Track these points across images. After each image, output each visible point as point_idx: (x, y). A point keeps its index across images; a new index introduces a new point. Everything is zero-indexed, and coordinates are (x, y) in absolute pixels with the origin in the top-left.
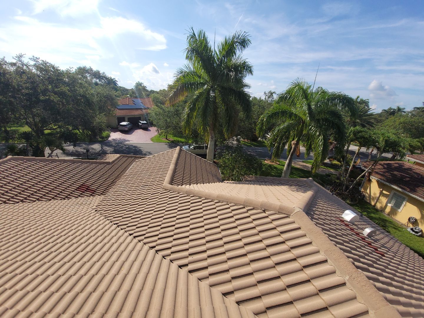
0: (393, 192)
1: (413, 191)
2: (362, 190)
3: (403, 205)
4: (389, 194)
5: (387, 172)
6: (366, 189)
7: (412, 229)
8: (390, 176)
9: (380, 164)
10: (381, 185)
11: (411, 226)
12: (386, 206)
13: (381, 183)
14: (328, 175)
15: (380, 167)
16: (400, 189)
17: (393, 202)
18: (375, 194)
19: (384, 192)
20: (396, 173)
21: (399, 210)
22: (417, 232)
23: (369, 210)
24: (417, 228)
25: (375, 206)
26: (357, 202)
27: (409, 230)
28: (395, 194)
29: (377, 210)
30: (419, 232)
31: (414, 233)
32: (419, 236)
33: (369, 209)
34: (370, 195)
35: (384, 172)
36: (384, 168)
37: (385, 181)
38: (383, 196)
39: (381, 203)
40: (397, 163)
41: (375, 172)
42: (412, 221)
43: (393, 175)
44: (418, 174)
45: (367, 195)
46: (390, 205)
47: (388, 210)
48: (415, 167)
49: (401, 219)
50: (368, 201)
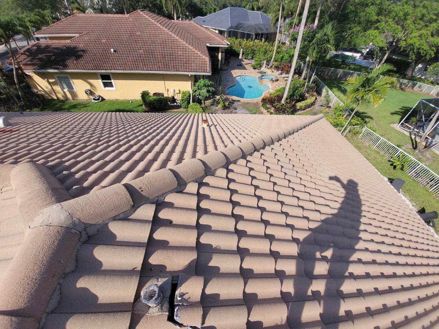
0: (56, 76)
1: (66, 66)
2: (36, 91)
3: (73, 84)
4: (54, 80)
5: (34, 59)
6: (37, 88)
7: (94, 99)
8: (39, 61)
9: (22, 54)
10: (43, 76)
11: (92, 97)
12: (64, 92)
13: (38, 73)
15: (24, 57)
16: (56, 71)
17: (65, 86)
18: (47, 88)
19: (51, 81)
20: (40, 56)
21: (75, 90)
22: (98, 99)
23: (58, 105)
24: (96, 96)
25: (58, 99)
26: (42, 105)
27: (93, 101)
28: (58, 77)
29: (63, 101)
30: (99, 98)
31: (97, 101)
32: (101, 101)
33: (56, 104)
34: (45, 91)
35: (31, 61)
36: (28, 56)
37: (38, 69)
38: (54, 85)
39: (59, 93)
40: (34, 45)
41: (24, 65)
42: (88, 92)
43: (40, 59)
44: (57, 48)
45: (43, 93)
46: (66, 90)
47: (69, 96)
48: (50, 42)
49: (82, 96)
50: (50, 98)
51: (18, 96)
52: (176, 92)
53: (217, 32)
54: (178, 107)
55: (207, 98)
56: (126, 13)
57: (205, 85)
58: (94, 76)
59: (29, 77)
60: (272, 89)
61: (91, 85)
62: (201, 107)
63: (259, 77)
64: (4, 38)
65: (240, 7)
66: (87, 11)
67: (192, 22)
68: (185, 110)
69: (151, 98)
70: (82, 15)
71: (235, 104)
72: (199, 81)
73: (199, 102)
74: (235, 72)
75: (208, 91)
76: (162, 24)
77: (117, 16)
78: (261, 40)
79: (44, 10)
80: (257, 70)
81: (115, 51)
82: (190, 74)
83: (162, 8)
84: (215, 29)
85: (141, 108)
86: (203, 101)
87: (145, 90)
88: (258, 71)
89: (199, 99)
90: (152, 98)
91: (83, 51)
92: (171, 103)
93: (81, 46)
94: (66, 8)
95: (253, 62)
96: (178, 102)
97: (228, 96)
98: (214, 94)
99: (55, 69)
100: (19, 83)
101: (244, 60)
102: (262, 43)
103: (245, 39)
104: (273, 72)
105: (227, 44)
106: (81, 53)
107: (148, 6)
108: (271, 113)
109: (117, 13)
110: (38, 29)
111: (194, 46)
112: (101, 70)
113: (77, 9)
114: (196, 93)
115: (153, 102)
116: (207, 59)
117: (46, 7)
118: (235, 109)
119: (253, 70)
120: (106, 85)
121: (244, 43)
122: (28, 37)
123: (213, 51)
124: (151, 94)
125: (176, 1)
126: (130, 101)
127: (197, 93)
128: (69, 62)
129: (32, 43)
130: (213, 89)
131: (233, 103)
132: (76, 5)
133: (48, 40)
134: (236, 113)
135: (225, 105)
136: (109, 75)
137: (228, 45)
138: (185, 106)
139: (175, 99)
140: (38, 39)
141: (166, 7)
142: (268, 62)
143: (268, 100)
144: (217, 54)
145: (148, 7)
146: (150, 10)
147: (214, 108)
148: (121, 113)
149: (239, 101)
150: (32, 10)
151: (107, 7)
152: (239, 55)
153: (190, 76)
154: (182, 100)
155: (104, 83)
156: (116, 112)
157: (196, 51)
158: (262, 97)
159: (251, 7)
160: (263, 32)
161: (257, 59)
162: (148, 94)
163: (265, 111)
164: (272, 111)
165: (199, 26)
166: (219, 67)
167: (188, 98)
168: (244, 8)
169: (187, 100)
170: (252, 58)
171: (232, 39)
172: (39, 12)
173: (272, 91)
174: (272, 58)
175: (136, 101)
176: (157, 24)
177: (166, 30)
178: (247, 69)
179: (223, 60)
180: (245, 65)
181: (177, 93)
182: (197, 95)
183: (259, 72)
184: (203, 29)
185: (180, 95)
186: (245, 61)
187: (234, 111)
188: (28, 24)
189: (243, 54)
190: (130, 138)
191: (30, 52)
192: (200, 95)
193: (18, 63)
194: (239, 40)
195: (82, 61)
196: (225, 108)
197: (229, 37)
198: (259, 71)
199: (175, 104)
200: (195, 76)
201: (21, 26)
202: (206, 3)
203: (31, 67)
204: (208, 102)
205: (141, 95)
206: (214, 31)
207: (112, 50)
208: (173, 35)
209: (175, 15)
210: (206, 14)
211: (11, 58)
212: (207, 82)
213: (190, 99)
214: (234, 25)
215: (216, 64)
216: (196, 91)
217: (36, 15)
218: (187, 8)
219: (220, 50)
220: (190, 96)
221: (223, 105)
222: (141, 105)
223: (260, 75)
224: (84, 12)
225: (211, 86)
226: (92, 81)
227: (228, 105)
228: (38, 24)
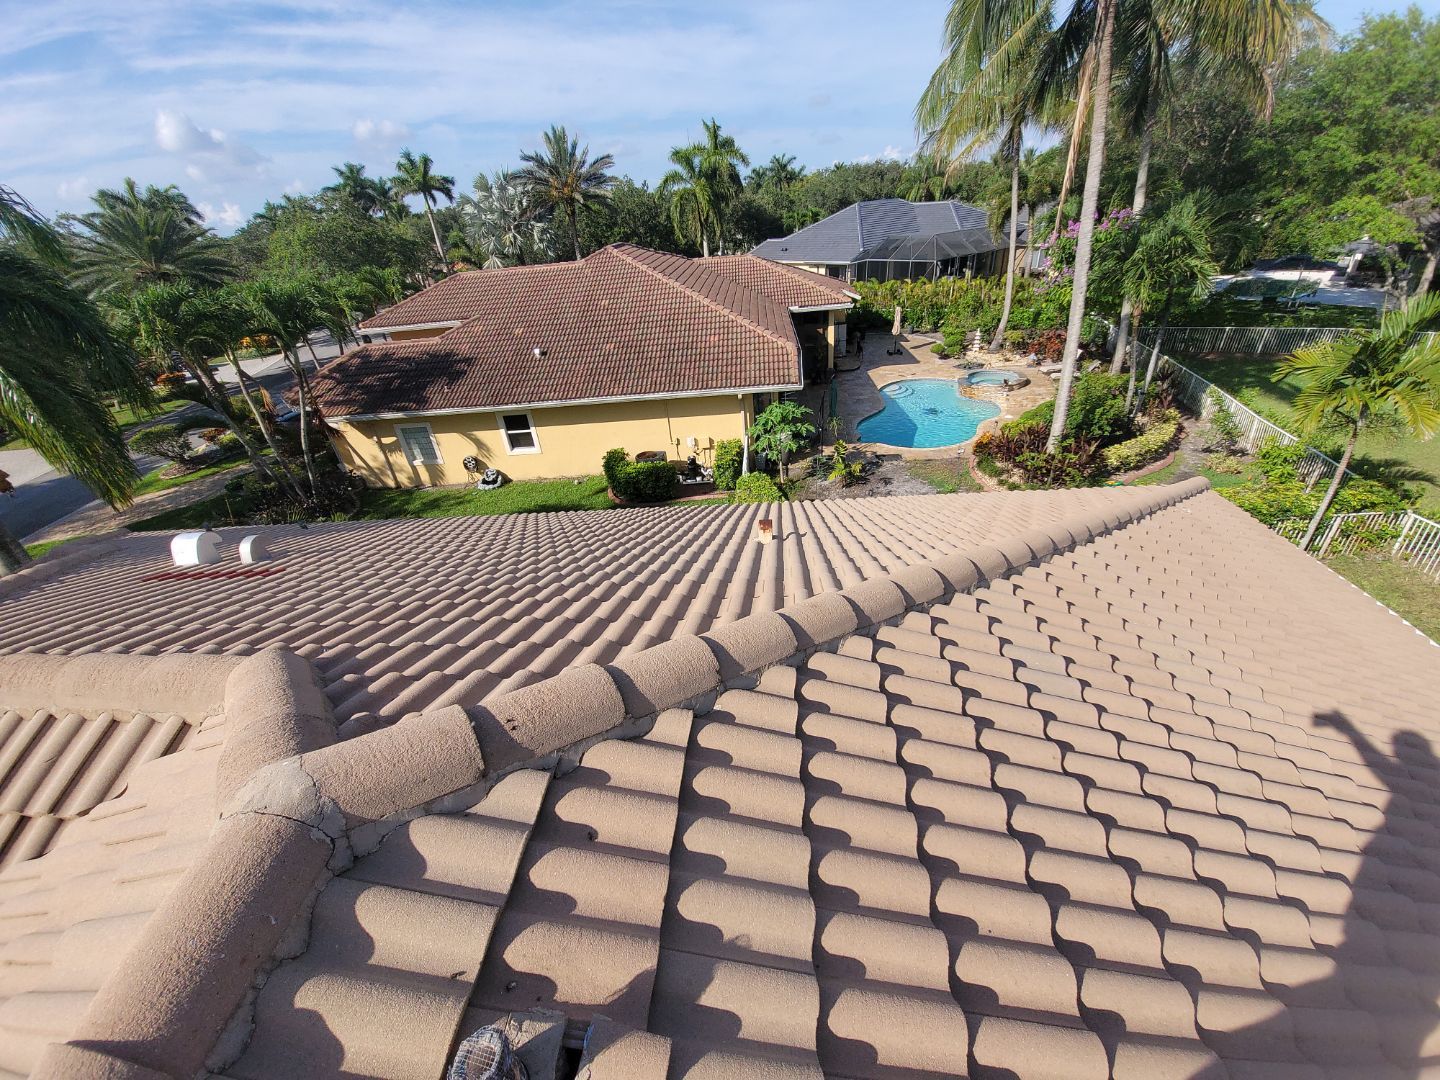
0: (398, 428)
1: (423, 402)
2: (348, 467)
3: (436, 447)
4: (394, 439)
5: (351, 388)
6: (352, 462)
7: (485, 482)
8: (362, 394)
9: (324, 377)
10: (368, 429)
11: (479, 477)
12: (414, 468)
13: (358, 422)
14: (236, 487)
15: (329, 383)
16: (400, 415)
17: (417, 452)
18: (375, 458)
19: (386, 440)
20: (367, 381)
21: (440, 461)
22: (494, 481)
23: (396, 503)
24: (489, 473)
25: (398, 486)
26: (358, 504)
27: (481, 486)
28: (403, 431)
29: (409, 492)
30: (497, 477)
31: (491, 486)
32: (503, 485)
33: (392, 500)
34: (369, 468)
35: (344, 393)
36: (339, 383)
37: (358, 413)
38: (391, 451)
39: (401, 470)
40: (354, 355)
41: (326, 404)
42: (471, 465)
43: (367, 389)
44: (407, 360)
45: (364, 472)
46: (418, 463)
47: (425, 476)
48: (392, 344)
49: (456, 475)
50: (380, 485)
51: (305, 485)
52: (701, 447)
53: (822, 271)
54: (709, 488)
55: (792, 457)
56: (579, 256)
57: (784, 420)
58: (486, 421)
59: (336, 433)
60: (1008, 412)
61: (479, 444)
62: (775, 484)
63: (960, 382)
64: (280, 337)
65: (890, 197)
66: (486, 264)
67: (749, 256)
68: (725, 495)
69: (629, 469)
70: (474, 273)
71: (887, 468)
72: (768, 409)
73: (770, 469)
74: (881, 372)
75: (796, 436)
76: (668, 271)
77: (555, 266)
78: (962, 275)
79: (383, 266)
80: (952, 362)
81: (543, 354)
82: (740, 392)
83: (672, 232)
84: (818, 266)
85: (601, 498)
86: (781, 466)
87: (616, 446)
88: (957, 362)
89: (768, 461)
90: (633, 466)
91: (468, 361)
92: (687, 477)
93: (464, 349)
94: (439, 260)
95: (939, 339)
96: (705, 474)
97: (858, 445)
98: (816, 441)
99: (399, 410)
100: (312, 449)
101: (910, 337)
102: (963, 284)
103: (909, 281)
104: (1007, 360)
105: (850, 300)
106: (463, 366)
107: (635, 233)
108: (1013, 487)
109: (559, 259)
110: (369, 314)
111: (752, 317)
112: (507, 404)
113: (465, 260)
114: (758, 443)
115: (634, 478)
116: (790, 346)
117: (389, 260)
118: (887, 481)
119: (941, 362)
120: (515, 442)
121: (904, 291)
122: (342, 335)
123: (808, 325)
124: (632, 457)
125: (708, 211)
126: (576, 482)
127: (763, 443)
128: (433, 392)
129: (352, 348)
130: (812, 429)
131: (878, 465)
132: (463, 251)
133: (389, 340)
134: (889, 493)
135: (850, 473)
136: (525, 416)
137: (854, 301)
138: (727, 484)
139: (699, 467)
140: (367, 339)
141: (681, 229)
142: (989, 334)
143: (998, 446)
144: (821, 331)
145: (637, 235)
146: (641, 244)
147: (818, 483)
148: (562, 514)
149: (897, 457)
150: (354, 268)
151: (536, 247)
152: (890, 324)
153: (740, 397)
154: (719, 467)
155: (510, 437)
156: (538, 512)
157: (759, 330)
158: (975, 439)
159: (922, 192)
160: (963, 253)
161: (950, 329)
162: (623, 459)
163: (990, 482)
164: (1015, 479)
165: (769, 265)
166: (831, 365)
167: (734, 460)
168: (903, 197)
169: (733, 464)
170: (936, 328)
171: (869, 284)
172: (372, 273)
173: (1010, 417)
174: (999, 320)
175: (592, 478)
176: (655, 273)
177: (677, 284)
178: (918, 362)
179: (843, 347)
180: (911, 351)
181: (705, 449)
182: (764, 450)
183: (959, 366)
184: (779, 269)
185: (714, 453)
186: (913, 340)
187: (883, 489)
188: (343, 303)
189: (904, 320)
190: (591, 581)
191: (344, 374)
192: (770, 447)
193: (313, 401)
194: (889, 284)
195: (463, 386)
196: (852, 481)
197: (858, 281)
198: (961, 362)
199: (699, 479)
200: (756, 396)
201: (324, 307)
202: (792, 202)
203: (343, 409)
204: (798, 468)
205: (602, 462)
206: (815, 270)
207: (537, 351)
208: (695, 295)
209: (705, 244)
210: (790, 231)
211: (297, 388)
212: (790, 407)
213: (741, 463)
214: (875, 244)
215: (820, 358)
216: (758, 437)
217: (365, 280)
218: (736, 223)
219: (831, 319)
220: (740, 454)
221: (844, 472)
222: (604, 490)
223: (965, 373)
224: (481, 268)
225: (804, 419)
226: (482, 435)
227: (861, 471)
228: (369, 303)
